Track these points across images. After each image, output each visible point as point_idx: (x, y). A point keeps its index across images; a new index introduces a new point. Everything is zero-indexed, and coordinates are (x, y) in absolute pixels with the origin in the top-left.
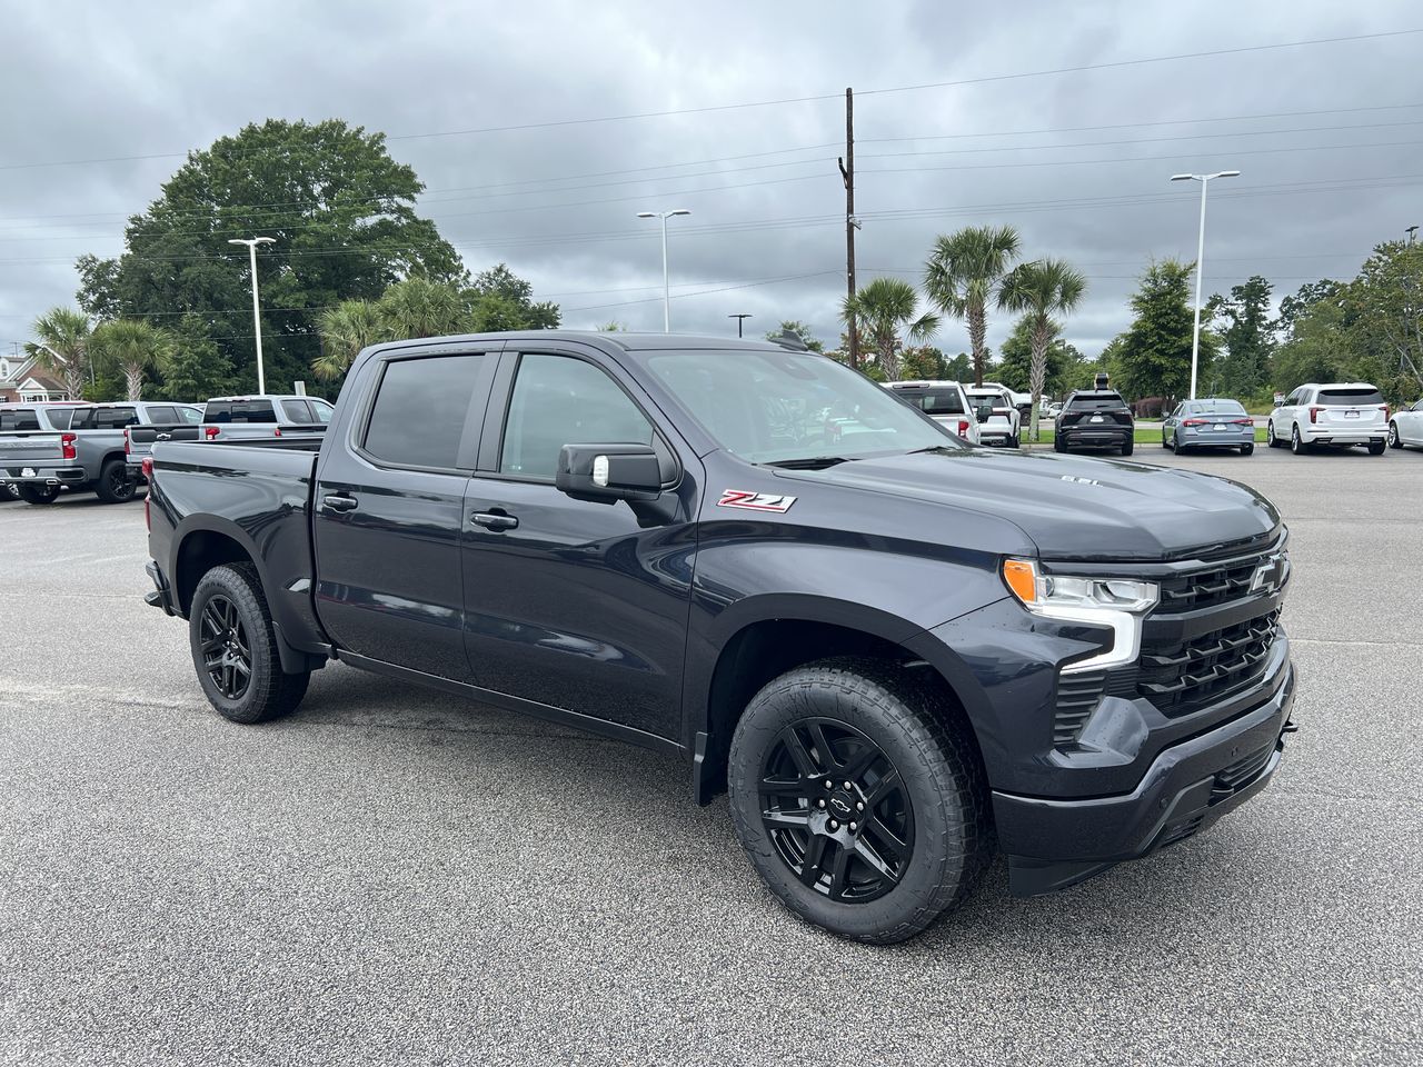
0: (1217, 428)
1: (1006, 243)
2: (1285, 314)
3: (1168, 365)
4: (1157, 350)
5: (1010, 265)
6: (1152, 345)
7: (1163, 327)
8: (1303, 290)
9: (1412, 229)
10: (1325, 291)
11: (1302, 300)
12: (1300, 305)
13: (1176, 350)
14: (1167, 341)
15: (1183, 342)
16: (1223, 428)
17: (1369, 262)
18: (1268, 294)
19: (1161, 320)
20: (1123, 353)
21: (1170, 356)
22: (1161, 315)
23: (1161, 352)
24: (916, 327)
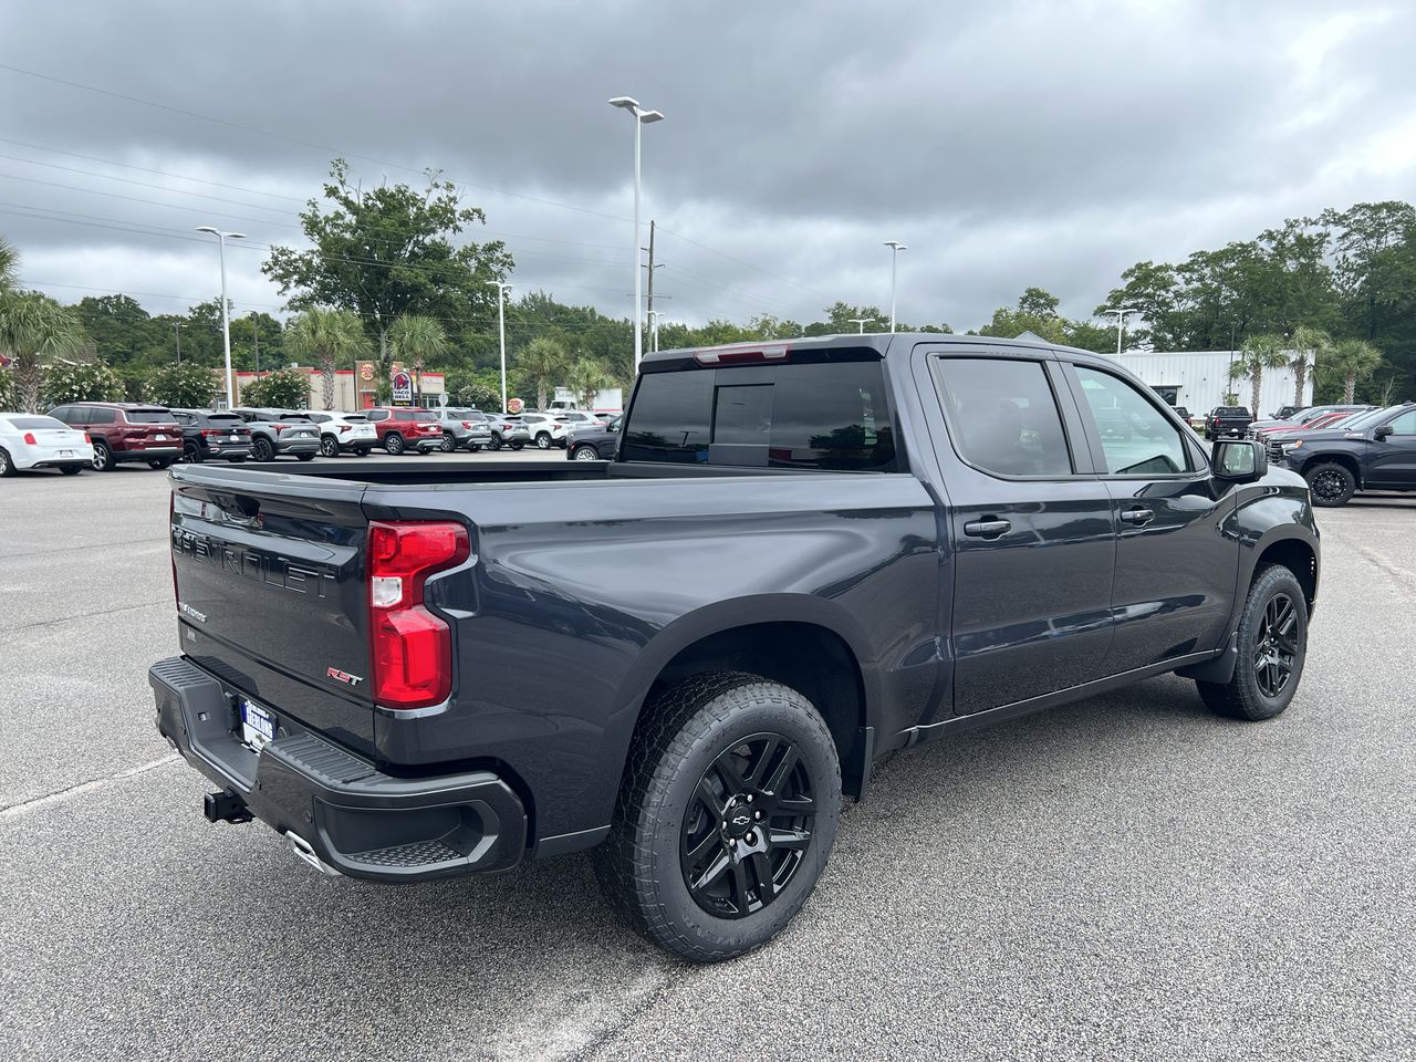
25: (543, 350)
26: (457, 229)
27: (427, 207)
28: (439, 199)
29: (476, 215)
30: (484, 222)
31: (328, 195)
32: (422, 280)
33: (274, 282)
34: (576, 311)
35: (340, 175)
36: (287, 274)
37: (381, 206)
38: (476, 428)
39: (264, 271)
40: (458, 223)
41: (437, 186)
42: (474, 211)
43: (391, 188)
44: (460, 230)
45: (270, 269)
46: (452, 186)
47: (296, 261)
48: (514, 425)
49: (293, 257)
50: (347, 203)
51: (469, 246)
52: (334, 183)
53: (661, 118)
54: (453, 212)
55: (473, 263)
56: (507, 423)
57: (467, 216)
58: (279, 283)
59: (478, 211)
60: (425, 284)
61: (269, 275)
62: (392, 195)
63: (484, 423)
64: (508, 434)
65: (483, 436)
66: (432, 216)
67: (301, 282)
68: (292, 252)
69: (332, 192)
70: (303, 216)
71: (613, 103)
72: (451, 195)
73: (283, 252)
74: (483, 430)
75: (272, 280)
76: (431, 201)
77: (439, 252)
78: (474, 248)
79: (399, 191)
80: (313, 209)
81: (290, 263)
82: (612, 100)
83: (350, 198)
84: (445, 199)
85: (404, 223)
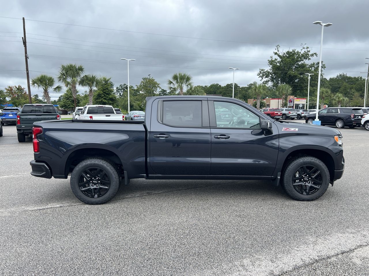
0: (141, 117)
1: (81, 69)
2: (117, 91)
3: (107, 102)
4: (104, 98)
5: (82, 75)
6: (103, 97)
7: (104, 93)
8: (120, 86)
9: (149, 75)
10: (125, 86)
11: (120, 88)
12: (120, 89)
13: (109, 99)
14: (106, 96)
15: (110, 97)
16: (143, 117)
17: (142, 81)
18: (113, 86)
19: (104, 91)
20: (95, 99)
21: (107, 100)
22: (104, 90)
23: (105, 99)
24: (55, 89)
25: (323, 91)
26: (309, 59)
27: (301, 54)
28: (305, 52)
29: (315, 55)
30: (317, 56)
31: (275, 54)
32: (296, 74)
33: (260, 78)
34: (355, 78)
35: (278, 49)
36: (263, 75)
37: (288, 56)
38: (292, 113)
39: (258, 75)
40: (310, 57)
41: (304, 48)
42: (314, 53)
43: (291, 50)
44: (310, 59)
45: (259, 74)
46: (308, 48)
47: (266, 72)
48: (305, 113)
49: (265, 71)
50: (279, 56)
51: (312, 63)
52: (276, 51)
53: (332, 25)
54: (308, 55)
55: (313, 68)
56: (303, 112)
57: (312, 55)
58: (261, 78)
59: (315, 54)
60: (297, 75)
61: (259, 76)
62: (291, 52)
63: (295, 112)
64: (303, 115)
65: (294, 116)
66: (302, 56)
67: (266, 77)
68: (264, 70)
69: (276, 54)
70: (269, 60)
71: (314, 23)
72: (308, 50)
73: (262, 70)
74: (294, 114)
75: (259, 77)
76: (302, 52)
77: (303, 66)
78: (314, 64)
79: (293, 51)
80: (271, 58)
81: (264, 72)
82: (313, 23)
83: (280, 55)
84: (306, 51)
85: (293, 59)
